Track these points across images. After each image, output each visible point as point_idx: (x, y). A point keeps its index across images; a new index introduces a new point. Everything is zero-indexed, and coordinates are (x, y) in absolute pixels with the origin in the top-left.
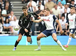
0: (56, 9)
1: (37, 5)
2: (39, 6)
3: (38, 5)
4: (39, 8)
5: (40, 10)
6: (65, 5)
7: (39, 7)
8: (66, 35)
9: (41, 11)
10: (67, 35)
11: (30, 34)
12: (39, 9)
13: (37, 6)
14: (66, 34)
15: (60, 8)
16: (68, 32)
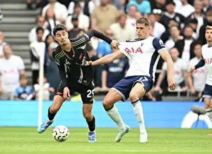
0: (123, 26)
1: (69, 15)
2: (75, 16)
3: (72, 15)
4: (76, 23)
5: (76, 29)
6: (149, 14)
7: (75, 20)
8: (151, 100)
9: (80, 30)
10: (154, 99)
11: (88, 96)
12: (76, 26)
13: (70, 17)
14: (151, 97)
15: (133, 24)
16: (155, 92)
